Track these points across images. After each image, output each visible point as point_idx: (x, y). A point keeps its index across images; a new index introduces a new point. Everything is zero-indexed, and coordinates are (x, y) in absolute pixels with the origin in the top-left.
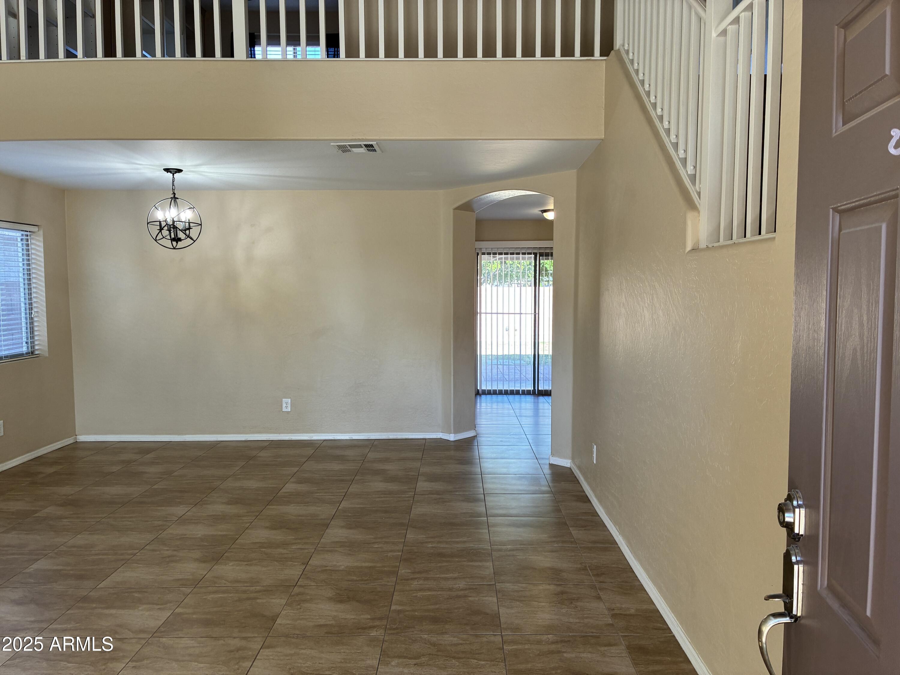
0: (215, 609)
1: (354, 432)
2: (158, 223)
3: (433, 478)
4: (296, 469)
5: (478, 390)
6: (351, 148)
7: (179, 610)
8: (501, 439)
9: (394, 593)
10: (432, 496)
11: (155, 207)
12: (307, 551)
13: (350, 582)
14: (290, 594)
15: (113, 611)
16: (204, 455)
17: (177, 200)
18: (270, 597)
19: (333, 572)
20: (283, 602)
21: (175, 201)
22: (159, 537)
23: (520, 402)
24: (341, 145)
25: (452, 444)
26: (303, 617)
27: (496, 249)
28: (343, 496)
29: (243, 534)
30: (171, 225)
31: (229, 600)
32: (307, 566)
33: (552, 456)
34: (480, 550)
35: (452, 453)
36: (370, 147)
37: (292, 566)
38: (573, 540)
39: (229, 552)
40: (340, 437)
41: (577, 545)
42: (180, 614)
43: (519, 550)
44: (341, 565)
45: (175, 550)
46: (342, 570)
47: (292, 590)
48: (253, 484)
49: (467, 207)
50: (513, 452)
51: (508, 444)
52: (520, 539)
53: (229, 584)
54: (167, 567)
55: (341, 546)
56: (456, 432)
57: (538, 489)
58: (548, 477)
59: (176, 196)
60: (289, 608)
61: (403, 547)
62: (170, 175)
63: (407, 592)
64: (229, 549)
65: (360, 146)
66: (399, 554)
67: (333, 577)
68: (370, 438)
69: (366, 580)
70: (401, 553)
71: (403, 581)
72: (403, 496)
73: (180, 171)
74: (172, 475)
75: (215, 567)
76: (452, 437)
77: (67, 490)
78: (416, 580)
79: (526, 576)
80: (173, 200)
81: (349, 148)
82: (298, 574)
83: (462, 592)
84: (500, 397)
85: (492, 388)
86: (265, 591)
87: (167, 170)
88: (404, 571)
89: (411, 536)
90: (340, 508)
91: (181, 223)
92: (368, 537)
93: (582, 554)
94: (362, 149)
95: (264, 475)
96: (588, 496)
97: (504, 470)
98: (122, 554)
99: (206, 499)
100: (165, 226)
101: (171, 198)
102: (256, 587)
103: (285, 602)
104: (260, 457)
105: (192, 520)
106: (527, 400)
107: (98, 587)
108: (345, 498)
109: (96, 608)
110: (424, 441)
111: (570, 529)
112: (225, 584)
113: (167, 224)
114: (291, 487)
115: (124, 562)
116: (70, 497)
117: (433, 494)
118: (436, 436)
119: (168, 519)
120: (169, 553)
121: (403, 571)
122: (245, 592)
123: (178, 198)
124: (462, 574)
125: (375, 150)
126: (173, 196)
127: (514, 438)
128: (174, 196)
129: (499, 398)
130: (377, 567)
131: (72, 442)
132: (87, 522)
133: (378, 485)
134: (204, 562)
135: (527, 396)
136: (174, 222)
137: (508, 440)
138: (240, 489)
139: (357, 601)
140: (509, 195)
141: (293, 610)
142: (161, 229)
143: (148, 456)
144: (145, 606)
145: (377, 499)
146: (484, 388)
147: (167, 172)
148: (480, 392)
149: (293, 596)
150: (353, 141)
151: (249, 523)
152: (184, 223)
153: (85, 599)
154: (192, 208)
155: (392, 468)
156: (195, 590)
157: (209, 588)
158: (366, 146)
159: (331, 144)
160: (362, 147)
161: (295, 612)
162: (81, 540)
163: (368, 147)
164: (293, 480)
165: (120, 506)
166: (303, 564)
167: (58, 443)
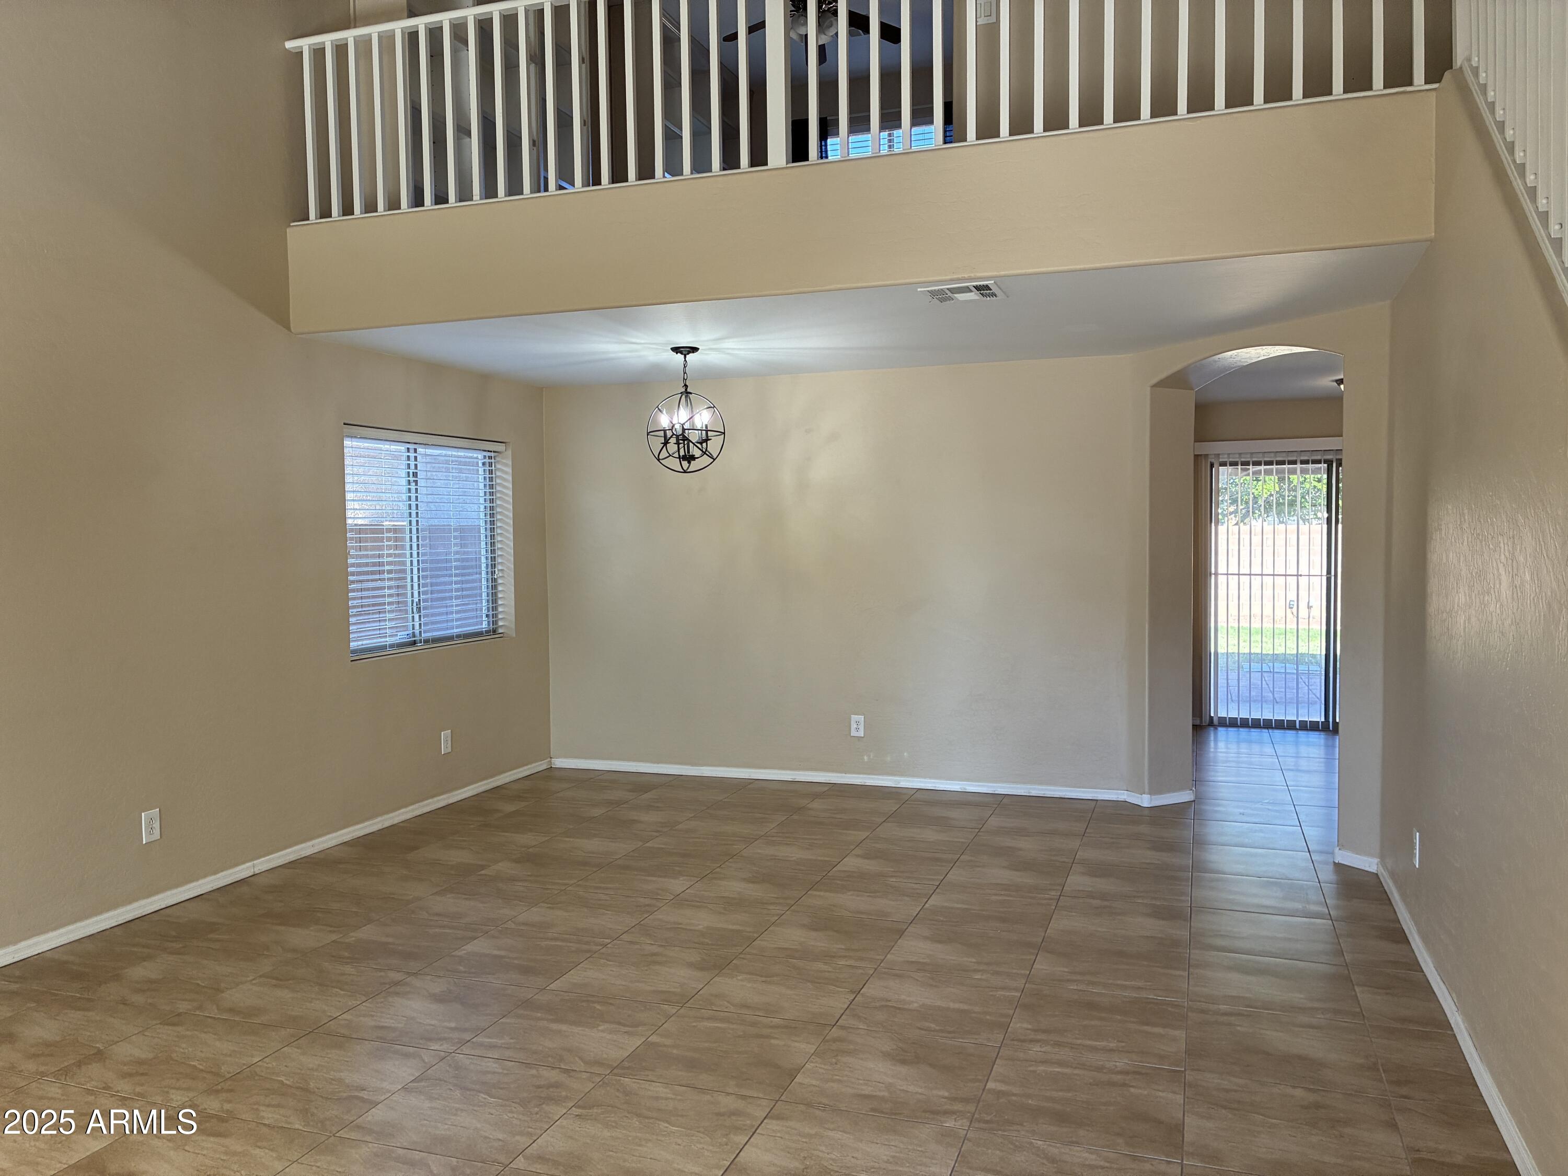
0: (706, 1045)
1: (968, 780)
2: (662, 433)
3: (1098, 870)
4: (864, 834)
5: (1211, 718)
6: (952, 293)
7: (654, 1039)
8: (1242, 811)
9: (995, 1060)
10: (1091, 901)
11: (659, 409)
12: (860, 971)
13: (923, 1032)
14: (823, 1038)
15: (564, 1027)
16: (726, 800)
17: (690, 395)
18: (792, 1038)
19: (898, 1011)
20: (812, 1049)
21: (686, 397)
22: (642, 923)
23: (1297, 743)
24: (935, 290)
25: (1146, 812)
26: (838, 1077)
27: (1249, 456)
28: (935, 887)
29: (766, 932)
30: (680, 435)
31: (729, 1033)
32: (858, 996)
33: (1340, 849)
34: (1164, 1007)
35: (1144, 829)
36: (984, 290)
37: (834, 993)
38: (1358, 1010)
39: (740, 958)
40: (944, 786)
41: (1364, 1020)
42: (653, 1044)
43: (1243, 1015)
44: (913, 1002)
45: (662, 946)
46: (914, 1010)
47: (827, 1032)
48: (794, 853)
49: (1177, 381)
50: (1262, 835)
51: (1256, 820)
52: (1247, 995)
53: (732, 1009)
54: (646, 970)
55: (919, 970)
56: (1153, 791)
57: (1301, 907)
58: (1329, 889)
59: (689, 390)
60: (818, 1059)
61: (1025, 984)
62: (680, 357)
63: (1018, 1062)
64: (741, 953)
65: (967, 290)
66: (1016, 994)
67: (896, 1020)
68: (996, 792)
69: (950, 1032)
70: (1019, 995)
71: (1015, 1043)
72: (1039, 896)
73: (694, 350)
74: (677, 827)
75: (717, 979)
76: (1145, 801)
77: (527, 839)
78: (1040, 1044)
79: (1248, 1066)
80: (684, 396)
81: (950, 294)
82: (841, 1008)
83: (1119, 1077)
84: (1255, 733)
85: (1239, 715)
86: (786, 1027)
87: (676, 350)
88: (1020, 1025)
89: (1044, 966)
90: (927, 905)
91: (696, 432)
92: (965, 959)
93: (1373, 1039)
94: (973, 294)
95: (812, 839)
96: (1406, 932)
97: (1240, 868)
98: (587, 943)
99: (718, 870)
100: (671, 437)
101: (681, 393)
102: (772, 1019)
103: (814, 1050)
104: (810, 809)
105: (692, 901)
106: (1311, 740)
107: (548, 988)
108: (937, 890)
109: (542, 1019)
110: (1094, 803)
111: (1357, 989)
112: (727, 1008)
113: (673, 434)
114: (852, 863)
115: (588, 955)
116: (531, 850)
117: (1093, 898)
118: (1116, 797)
119: (659, 897)
120: (655, 949)
121: (1018, 1025)
122: (753, 1024)
123: (691, 393)
124: (1123, 1044)
125: (994, 295)
126: (684, 390)
127: (1269, 809)
128: (686, 390)
129: (1253, 733)
130: (975, 1012)
131: (544, 767)
132: (547, 889)
133: (999, 874)
134: (702, 969)
135: (1311, 733)
136: (684, 430)
137: (1255, 812)
138: (772, 859)
139: (931, 1065)
140: (1258, 356)
141: (825, 1065)
142: (666, 443)
143: (646, 796)
144: (606, 1026)
145: (994, 898)
146: (1222, 713)
147: (677, 353)
148: (1216, 721)
149: (828, 1041)
150: (954, 282)
151: (778, 915)
152: (700, 431)
153: (527, 1004)
154: (711, 407)
155: (1027, 846)
156: (682, 1011)
157: (703, 1010)
158: (978, 288)
159: (919, 290)
160: (971, 291)
161: (826, 1067)
162: (536, 914)
163: (980, 290)
164: (858, 851)
165: (595, 869)
166: (852, 992)
167: (525, 768)
